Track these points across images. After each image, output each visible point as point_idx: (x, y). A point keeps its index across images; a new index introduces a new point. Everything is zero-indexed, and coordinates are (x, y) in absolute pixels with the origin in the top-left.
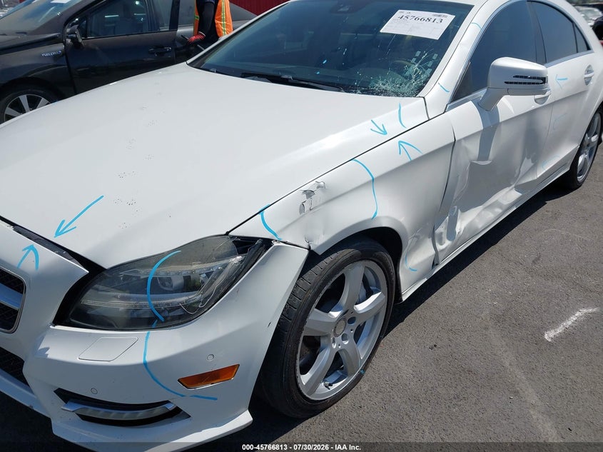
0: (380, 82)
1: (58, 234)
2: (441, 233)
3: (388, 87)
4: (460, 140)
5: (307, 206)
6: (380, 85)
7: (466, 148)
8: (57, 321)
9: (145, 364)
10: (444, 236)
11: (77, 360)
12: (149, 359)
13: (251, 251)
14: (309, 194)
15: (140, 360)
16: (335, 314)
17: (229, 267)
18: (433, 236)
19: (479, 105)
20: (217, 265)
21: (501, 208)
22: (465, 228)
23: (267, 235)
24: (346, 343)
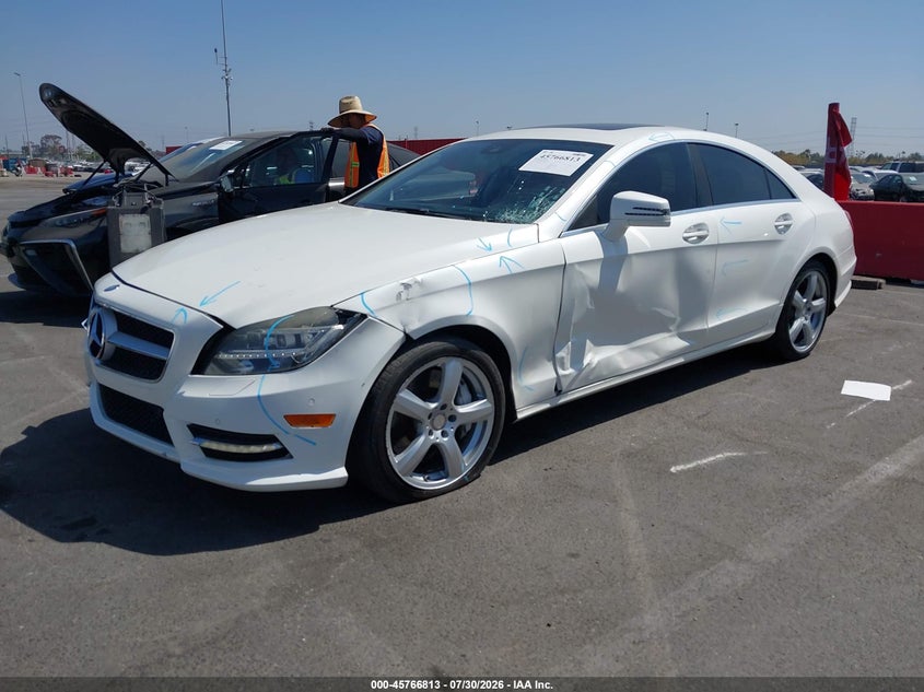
0: (506, 214)
1: (202, 304)
2: (563, 358)
3: (512, 218)
4: (572, 265)
5: (404, 296)
6: (506, 216)
7: (581, 273)
8: (193, 373)
9: (259, 397)
10: (568, 363)
11: (208, 396)
12: (261, 394)
13: (350, 321)
14: (407, 286)
15: (256, 394)
16: (433, 406)
17: (331, 332)
18: (553, 359)
19: (601, 235)
20: (322, 329)
21: (657, 353)
22: (599, 362)
23: (365, 311)
24: (446, 439)
